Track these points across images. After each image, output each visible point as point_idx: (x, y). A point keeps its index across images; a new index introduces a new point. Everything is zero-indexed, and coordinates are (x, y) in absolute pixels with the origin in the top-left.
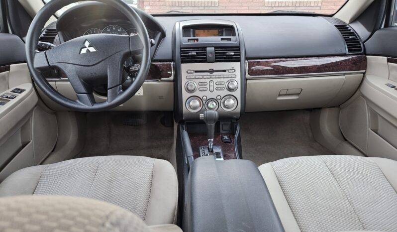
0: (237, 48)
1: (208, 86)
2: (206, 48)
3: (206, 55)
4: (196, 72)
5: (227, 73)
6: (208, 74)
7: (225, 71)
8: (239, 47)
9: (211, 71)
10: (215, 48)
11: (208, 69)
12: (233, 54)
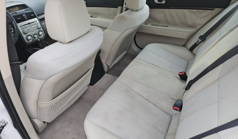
0: (33, 13)
1: (31, 30)
2: (22, 15)
3: (24, 18)
4: (23, 25)
5: (34, 23)
6: (28, 25)
7: (33, 22)
8: (33, 12)
9: (29, 24)
10: (26, 14)
11: (27, 23)
12: (33, 15)
